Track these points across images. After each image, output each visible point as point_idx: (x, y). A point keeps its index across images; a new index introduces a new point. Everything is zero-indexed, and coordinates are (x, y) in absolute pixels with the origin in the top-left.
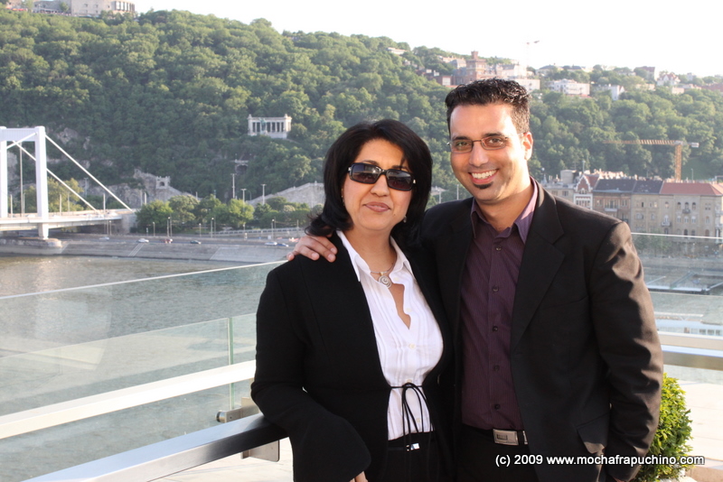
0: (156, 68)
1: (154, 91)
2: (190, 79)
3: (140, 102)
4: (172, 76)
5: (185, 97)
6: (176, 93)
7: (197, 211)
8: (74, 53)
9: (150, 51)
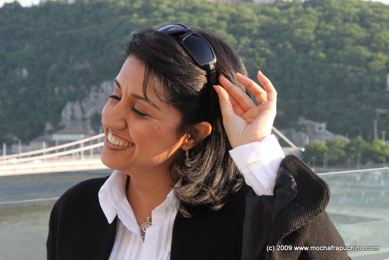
0: (316, 40)
1: (314, 58)
2: (341, 47)
3: (304, 66)
4: (328, 46)
5: (338, 62)
6: (331, 59)
7: (347, 149)
8: (255, 31)
9: (311, 28)
